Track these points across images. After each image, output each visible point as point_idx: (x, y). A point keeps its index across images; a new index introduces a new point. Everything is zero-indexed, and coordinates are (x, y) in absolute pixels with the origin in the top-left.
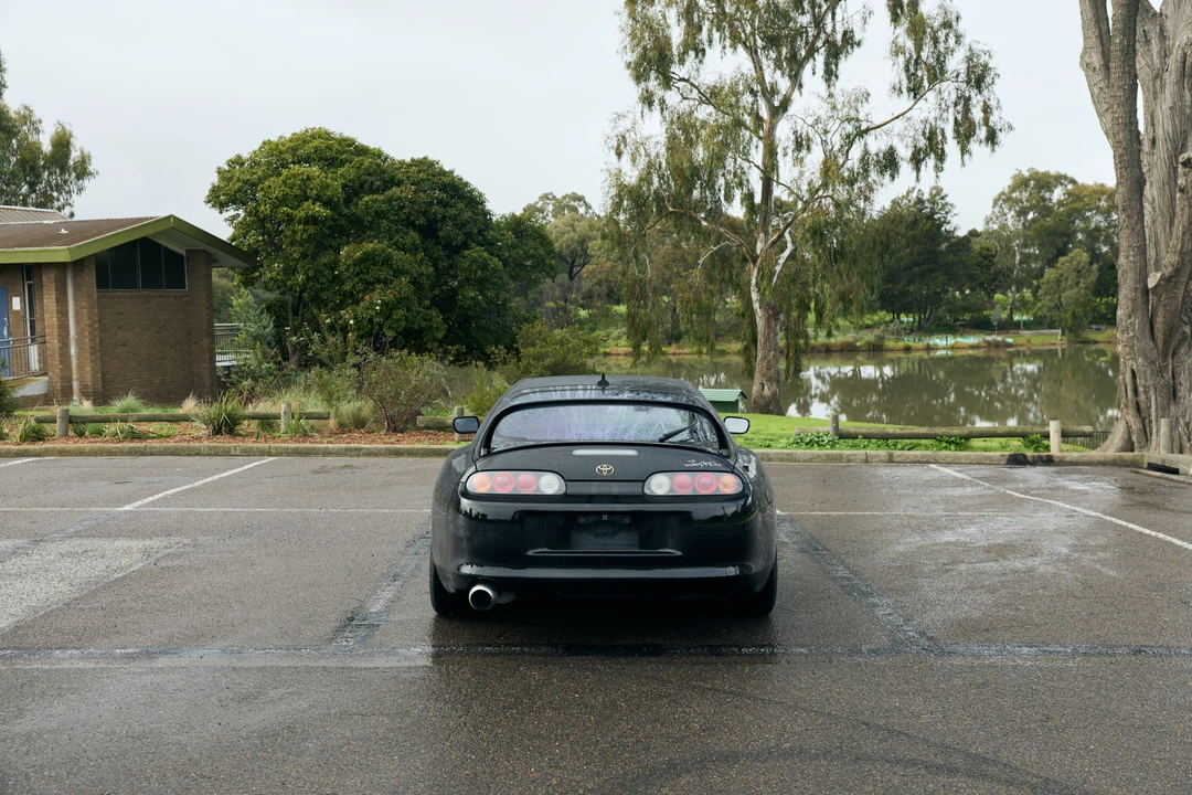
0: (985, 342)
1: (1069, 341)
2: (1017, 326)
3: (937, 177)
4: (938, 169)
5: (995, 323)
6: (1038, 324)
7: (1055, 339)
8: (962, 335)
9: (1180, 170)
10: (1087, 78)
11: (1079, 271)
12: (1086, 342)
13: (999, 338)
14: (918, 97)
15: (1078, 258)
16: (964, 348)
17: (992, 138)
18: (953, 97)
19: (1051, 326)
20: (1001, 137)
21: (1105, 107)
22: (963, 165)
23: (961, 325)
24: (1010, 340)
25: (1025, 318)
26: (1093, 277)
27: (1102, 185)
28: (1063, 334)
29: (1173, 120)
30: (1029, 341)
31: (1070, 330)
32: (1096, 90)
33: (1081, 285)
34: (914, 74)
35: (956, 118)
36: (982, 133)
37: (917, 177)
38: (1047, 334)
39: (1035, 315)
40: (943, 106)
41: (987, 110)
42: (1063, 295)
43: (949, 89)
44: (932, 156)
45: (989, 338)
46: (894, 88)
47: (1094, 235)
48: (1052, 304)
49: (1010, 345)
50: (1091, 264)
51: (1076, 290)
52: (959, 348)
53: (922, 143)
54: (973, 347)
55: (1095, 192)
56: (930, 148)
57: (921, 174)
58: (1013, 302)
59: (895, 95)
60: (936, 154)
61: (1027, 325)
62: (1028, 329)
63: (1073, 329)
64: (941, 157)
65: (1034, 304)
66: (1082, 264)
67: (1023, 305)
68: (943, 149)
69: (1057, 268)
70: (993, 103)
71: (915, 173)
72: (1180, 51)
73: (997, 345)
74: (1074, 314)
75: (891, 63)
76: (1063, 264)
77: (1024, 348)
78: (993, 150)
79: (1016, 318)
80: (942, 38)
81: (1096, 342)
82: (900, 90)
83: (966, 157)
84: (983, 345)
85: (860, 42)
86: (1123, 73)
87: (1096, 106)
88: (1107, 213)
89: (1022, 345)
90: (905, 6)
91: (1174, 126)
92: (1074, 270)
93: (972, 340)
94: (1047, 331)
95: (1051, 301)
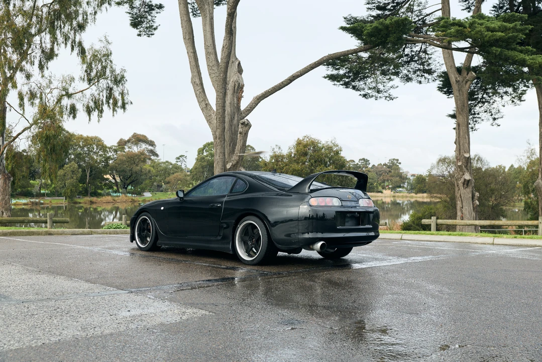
0: (30, 202)
1: (69, 202)
2: (43, 195)
3: (99, 119)
4: (100, 116)
5: (35, 194)
6: (52, 194)
7: (62, 201)
8: (18, 199)
9: (240, 126)
10: (194, 87)
11: (73, 172)
12: (76, 203)
13: (37, 201)
14: (91, 84)
15: (73, 166)
16: (21, 205)
17: (123, 106)
18: (105, 86)
19: (60, 195)
20: (127, 106)
21: (202, 99)
22: (113, 115)
23: (16, 194)
24: (42, 201)
25: (47, 192)
26: (79, 175)
27: (81, 135)
28: (66, 199)
29: (231, 107)
30: (51, 202)
31: (69, 197)
32: (198, 92)
33: (75, 178)
34: (89, 74)
35: (107, 96)
36: (120, 103)
37: (90, 119)
38: (57, 199)
39: (50, 190)
40: (101, 89)
41: (122, 94)
42: (66, 182)
43: (103, 83)
44: (96, 110)
45: (31, 200)
46: (81, 78)
47: (78, 156)
48: (61, 186)
49: (42, 204)
50: (79, 168)
51: (72, 180)
52: (18, 205)
53: (92, 104)
54: (25, 204)
55: (79, 138)
56: (95, 107)
57: (91, 118)
58: (41, 184)
59: (81, 82)
60: (98, 110)
61: (48, 195)
62: (48, 197)
63: (70, 197)
64: (101, 111)
65: (51, 186)
66: (75, 169)
67: (46, 186)
68: (102, 108)
69: (64, 170)
70: (125, 91)
71: (88, 117)
72: (233, 83)
73: (36, 204)
74: (71, 190)
75: (81, 67)
76: (67, 168)
77: (48, 205)
78: (124, 111)
79: (42, 192)
80: (104, 61)
81: (80, 203)
82: (84, 79)
83: (115, 112)
84: (30, 203)
85: (57, 55)
86: (223, 87)
87: (197, 98)
88: (82, 148)
89: (47, 204)
90: (77, 42)
91: (231, 110)
92: (71, 171)
93: (24, 201)
94: (58, 198)
95: (61, 184)
